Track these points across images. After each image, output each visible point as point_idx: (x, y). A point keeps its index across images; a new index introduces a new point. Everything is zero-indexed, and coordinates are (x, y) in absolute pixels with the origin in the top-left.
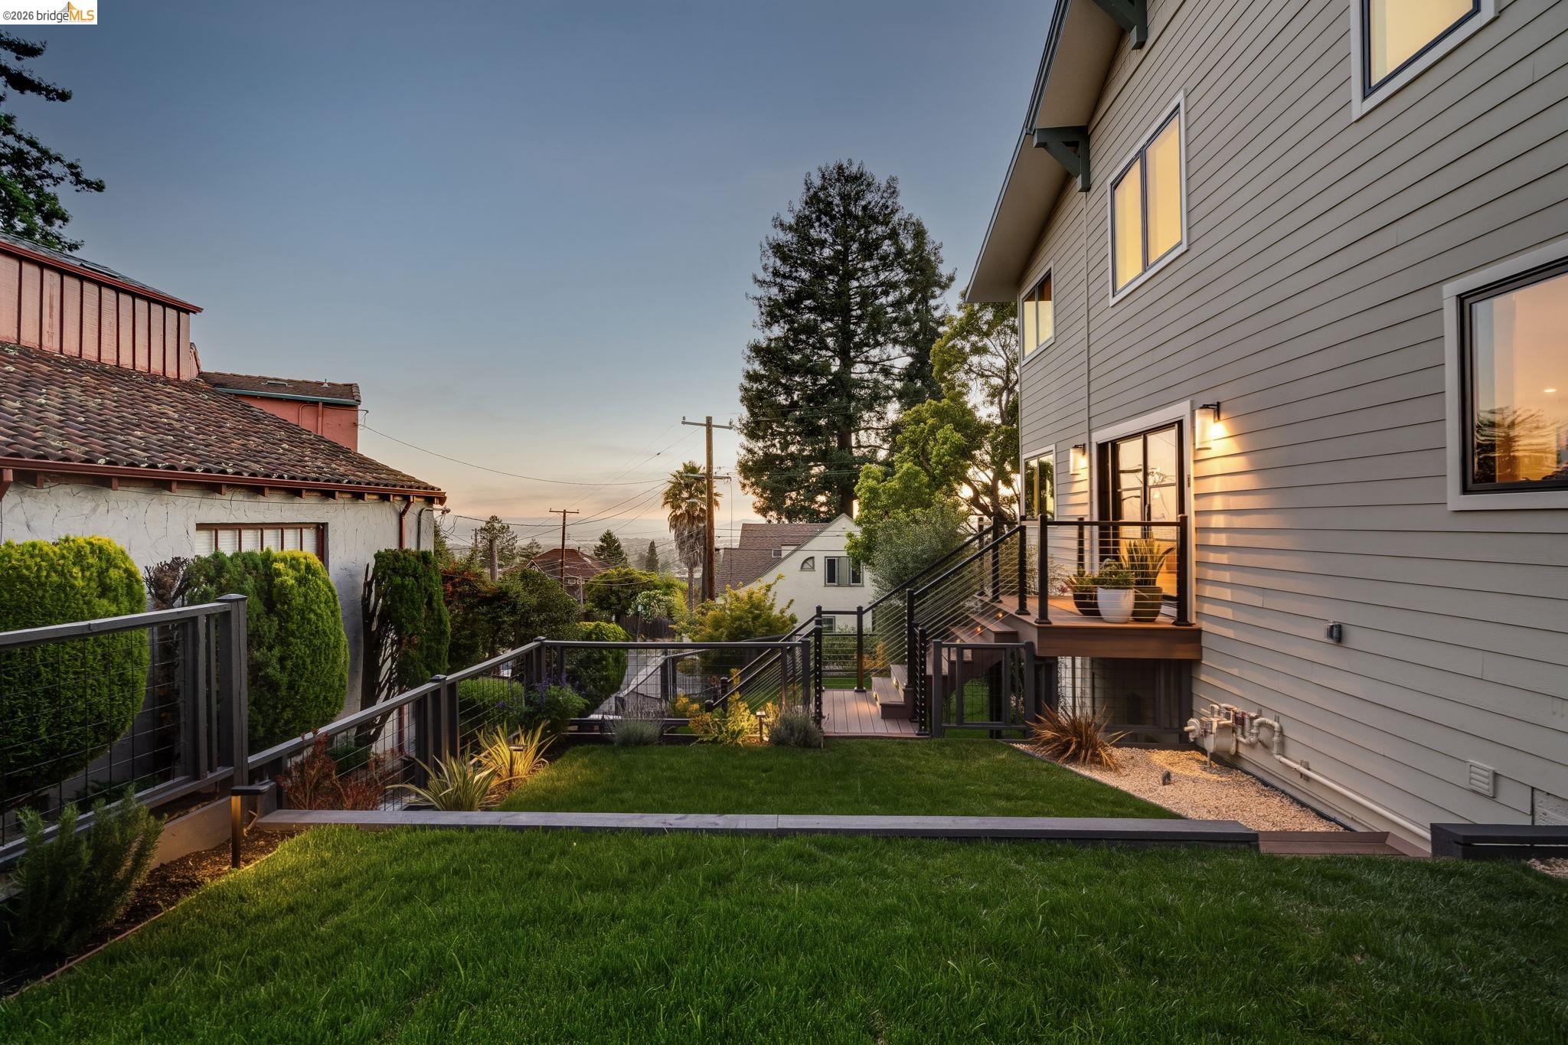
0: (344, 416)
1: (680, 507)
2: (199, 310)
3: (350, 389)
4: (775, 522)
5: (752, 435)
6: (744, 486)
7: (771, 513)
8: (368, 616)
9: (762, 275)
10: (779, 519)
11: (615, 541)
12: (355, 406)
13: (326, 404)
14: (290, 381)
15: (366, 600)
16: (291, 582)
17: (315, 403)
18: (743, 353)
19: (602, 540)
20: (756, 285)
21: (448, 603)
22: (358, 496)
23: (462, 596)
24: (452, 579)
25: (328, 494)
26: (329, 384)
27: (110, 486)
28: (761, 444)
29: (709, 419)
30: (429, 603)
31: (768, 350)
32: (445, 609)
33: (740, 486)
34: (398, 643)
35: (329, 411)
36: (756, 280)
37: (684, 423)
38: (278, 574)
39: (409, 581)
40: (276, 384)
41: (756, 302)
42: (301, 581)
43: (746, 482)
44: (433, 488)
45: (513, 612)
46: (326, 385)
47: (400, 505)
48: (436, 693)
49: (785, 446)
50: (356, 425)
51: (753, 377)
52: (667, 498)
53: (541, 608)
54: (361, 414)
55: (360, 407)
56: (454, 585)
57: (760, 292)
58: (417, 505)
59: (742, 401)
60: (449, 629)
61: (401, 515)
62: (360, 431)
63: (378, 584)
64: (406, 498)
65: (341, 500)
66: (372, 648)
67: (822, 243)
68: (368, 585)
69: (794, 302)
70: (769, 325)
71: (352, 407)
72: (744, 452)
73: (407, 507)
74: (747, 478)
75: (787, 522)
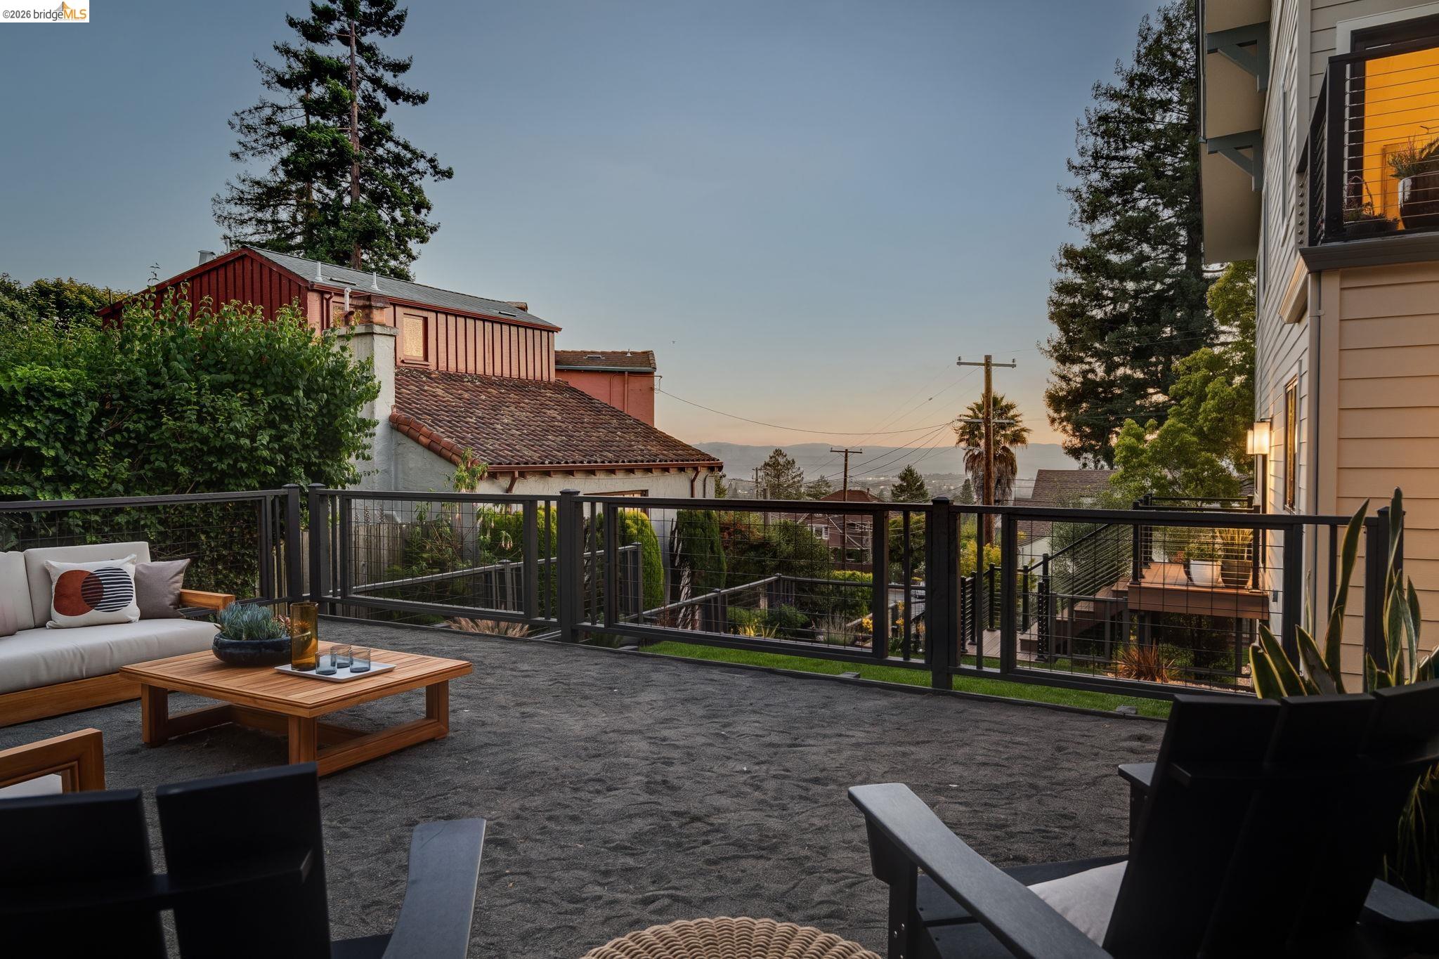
0: (643, 381)
1: (978, 445)
2: (560, 329)
3: (647, 357)
4: (1092, 465)
5: (1064, 359)
6: (1053, 421)
7: (1085, 455)
8: (673, 557)
9: (1078, 161)
10: (1097, 462)
11: (917, 479)
12: (652, 373)
13: (631, 373)
14: (603, 353)
15: (672, 543)
16: (635, 532)
17: (622, 373)
18: (1053, 259)
19: (903, 479)
20: (1072, 174)
21: (726, 548)
22: (666, 470)
23: (736, 544)
24: (728, 529)
25: (648, 470)
26: (632, 353)
27: (550, 476)
28: (1076, 368)
29: (988, 358)
30: (712, 548)
31: (1085, 254)
32: (723, 554)
33: (1048, 421)
34: (692, 575)
35: (632, 379)
36: (1072, 167)
37: (959, 364)
38: (629, 527)
39: (699, 531)
40: (593, 357)
41: (1070, 195)
42: (640, 531)
43: (1056, 415)
44: (714, 460)
45: (775, 556)
46: (629, 355)
47: (691, 474)
48: (715, 598)
49: (1111, 368)
50: (652, 389)
51: (1065, 289)
52: (962, 435)
53: (798, 555)
54: (656, 379)
55: (656, 374)
56: (729, 534)
57: (1078, 182)
58: (703, 473)
59: (1051, 318)
60: (725, 567)
61: (692, 481)
62: (657, 396)
63: (679, 533)
64: (696, 469)
65: (656, 473)
66: (676, 578)
67: (1165, 105)
68: (673, 533)
69: (1124, 186)
70: (1091, 217)
71: (650, 374)
72: (1056, 379)
73: (696, 476)
74: (1058, 411)
75: (1106, 467)
